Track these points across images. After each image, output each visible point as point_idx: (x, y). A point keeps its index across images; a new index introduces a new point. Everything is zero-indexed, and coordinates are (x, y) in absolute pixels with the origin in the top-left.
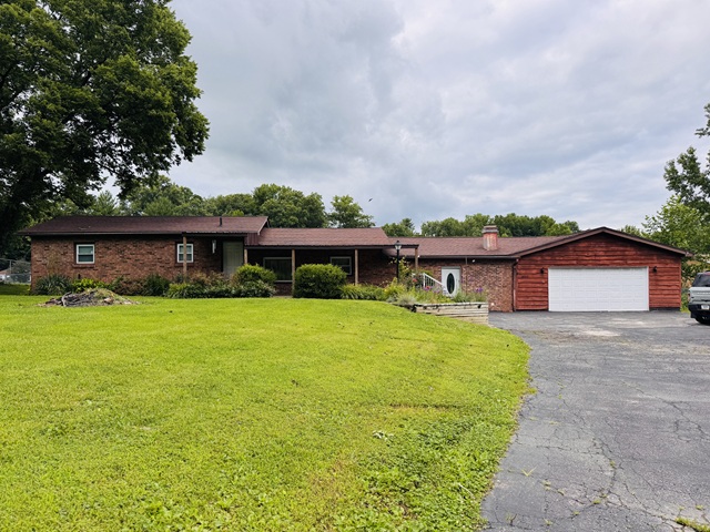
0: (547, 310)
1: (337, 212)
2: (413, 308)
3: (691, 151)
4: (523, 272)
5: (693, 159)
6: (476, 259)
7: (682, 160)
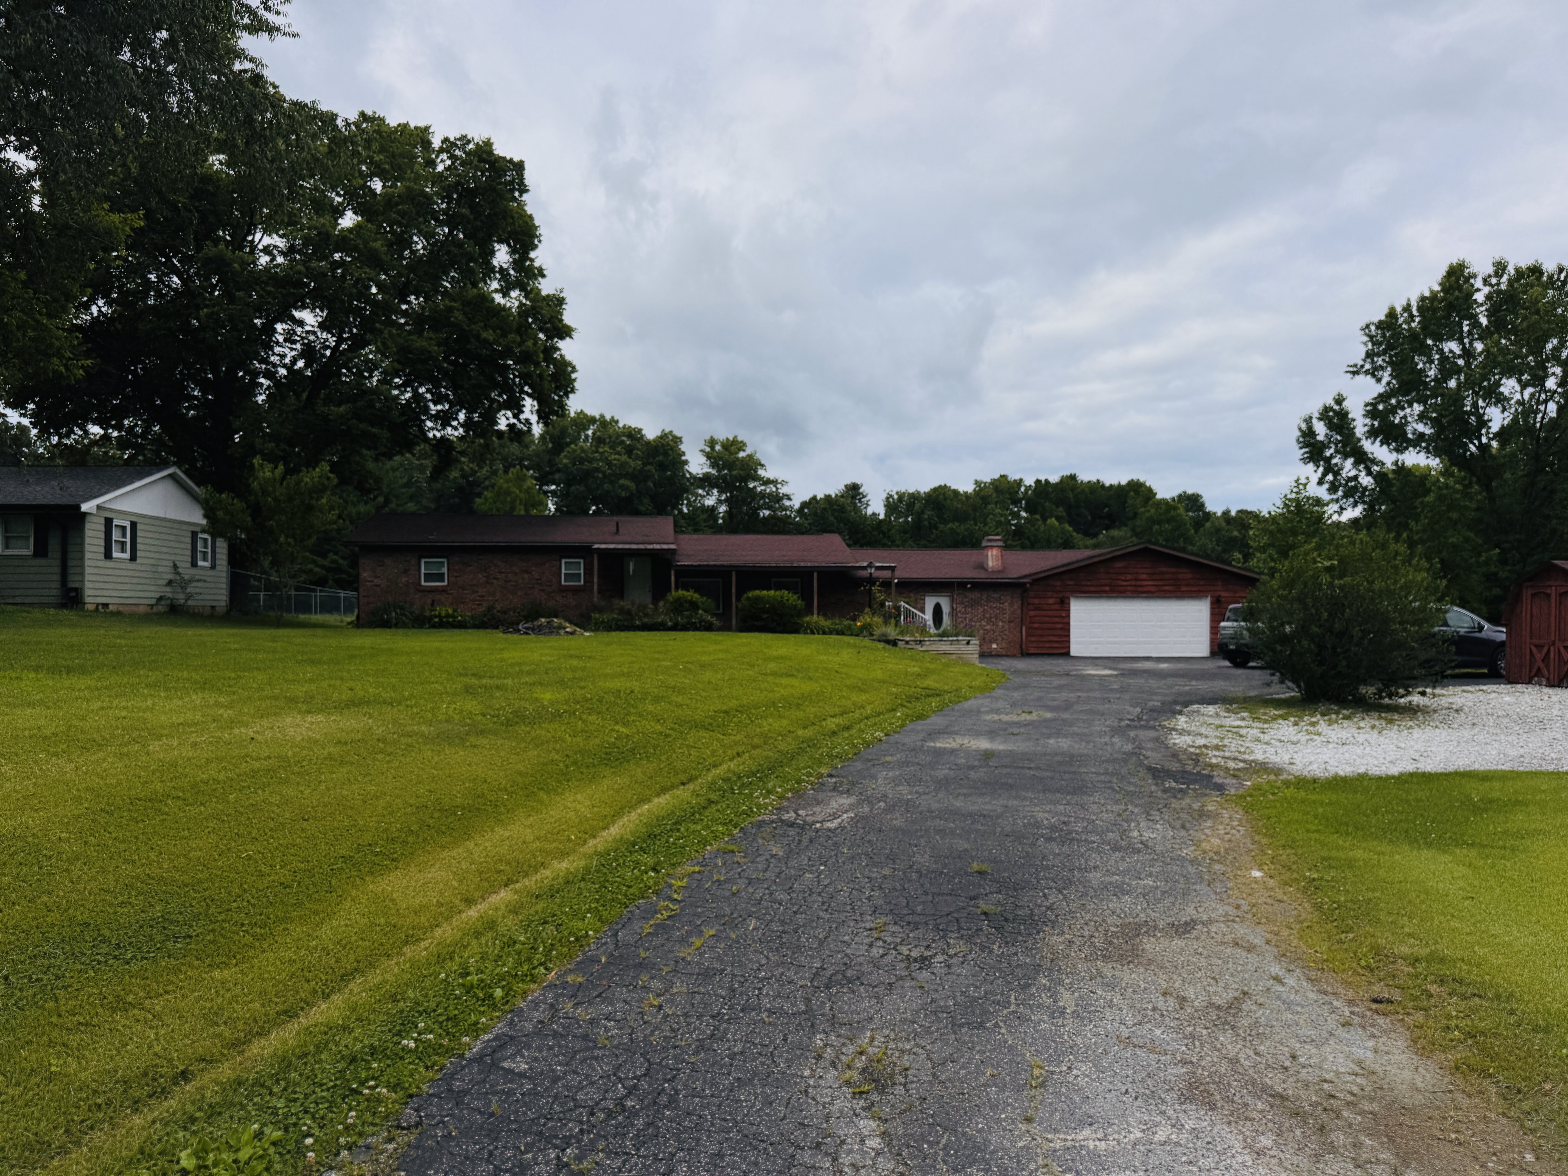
0: (1066, 654)
1: (714, 472)
2: (894, 643)
3: (1339, 401)
4: (1036, 601)
5: (1343, 415)
6: (972, 583)
7: (1325, 414)
